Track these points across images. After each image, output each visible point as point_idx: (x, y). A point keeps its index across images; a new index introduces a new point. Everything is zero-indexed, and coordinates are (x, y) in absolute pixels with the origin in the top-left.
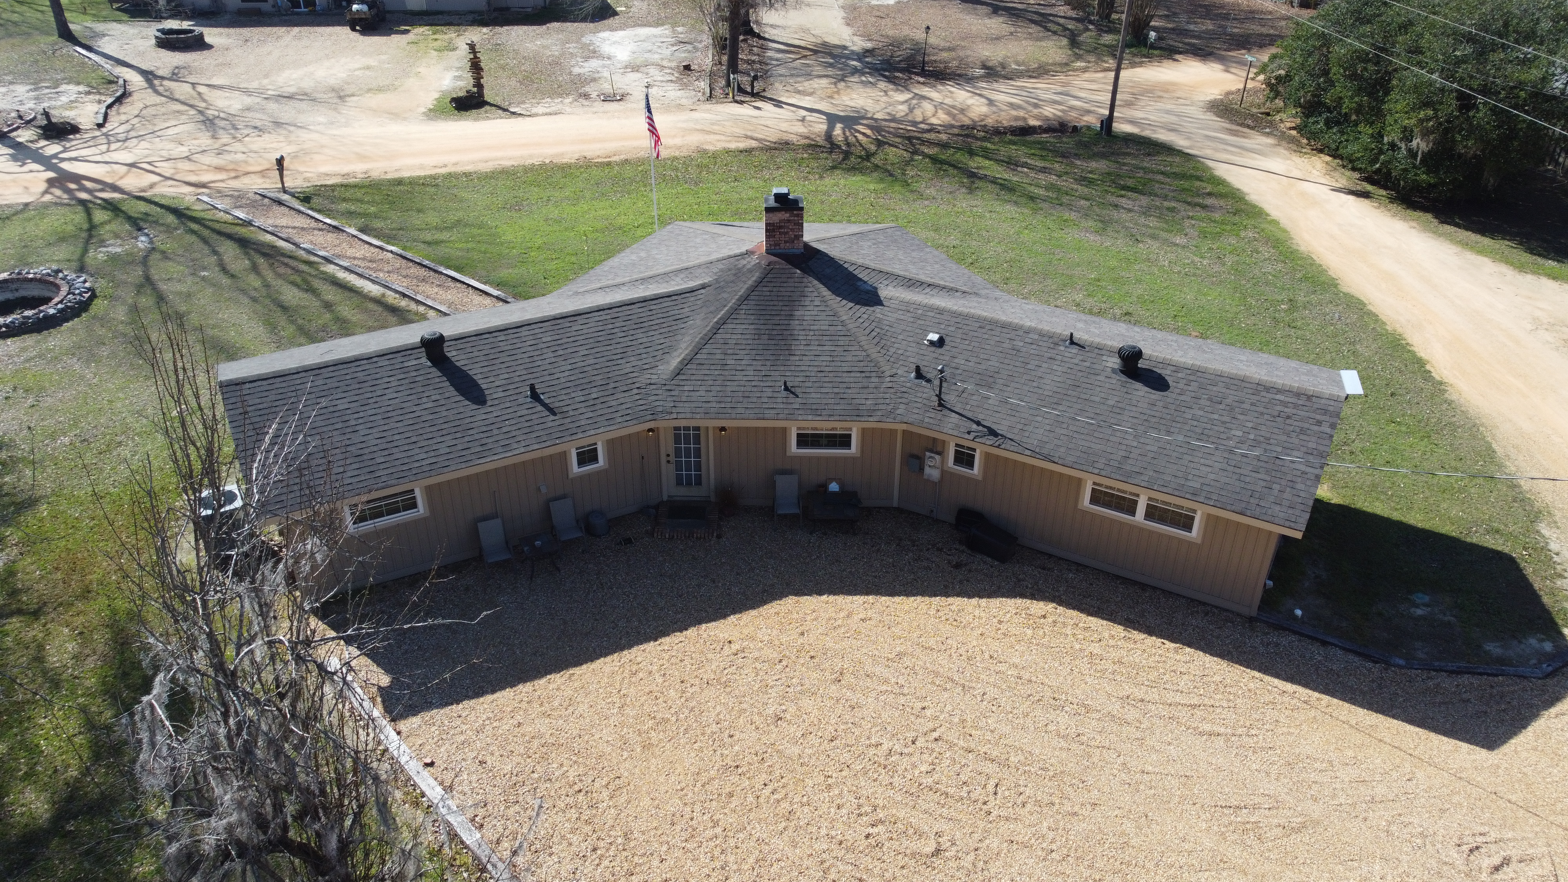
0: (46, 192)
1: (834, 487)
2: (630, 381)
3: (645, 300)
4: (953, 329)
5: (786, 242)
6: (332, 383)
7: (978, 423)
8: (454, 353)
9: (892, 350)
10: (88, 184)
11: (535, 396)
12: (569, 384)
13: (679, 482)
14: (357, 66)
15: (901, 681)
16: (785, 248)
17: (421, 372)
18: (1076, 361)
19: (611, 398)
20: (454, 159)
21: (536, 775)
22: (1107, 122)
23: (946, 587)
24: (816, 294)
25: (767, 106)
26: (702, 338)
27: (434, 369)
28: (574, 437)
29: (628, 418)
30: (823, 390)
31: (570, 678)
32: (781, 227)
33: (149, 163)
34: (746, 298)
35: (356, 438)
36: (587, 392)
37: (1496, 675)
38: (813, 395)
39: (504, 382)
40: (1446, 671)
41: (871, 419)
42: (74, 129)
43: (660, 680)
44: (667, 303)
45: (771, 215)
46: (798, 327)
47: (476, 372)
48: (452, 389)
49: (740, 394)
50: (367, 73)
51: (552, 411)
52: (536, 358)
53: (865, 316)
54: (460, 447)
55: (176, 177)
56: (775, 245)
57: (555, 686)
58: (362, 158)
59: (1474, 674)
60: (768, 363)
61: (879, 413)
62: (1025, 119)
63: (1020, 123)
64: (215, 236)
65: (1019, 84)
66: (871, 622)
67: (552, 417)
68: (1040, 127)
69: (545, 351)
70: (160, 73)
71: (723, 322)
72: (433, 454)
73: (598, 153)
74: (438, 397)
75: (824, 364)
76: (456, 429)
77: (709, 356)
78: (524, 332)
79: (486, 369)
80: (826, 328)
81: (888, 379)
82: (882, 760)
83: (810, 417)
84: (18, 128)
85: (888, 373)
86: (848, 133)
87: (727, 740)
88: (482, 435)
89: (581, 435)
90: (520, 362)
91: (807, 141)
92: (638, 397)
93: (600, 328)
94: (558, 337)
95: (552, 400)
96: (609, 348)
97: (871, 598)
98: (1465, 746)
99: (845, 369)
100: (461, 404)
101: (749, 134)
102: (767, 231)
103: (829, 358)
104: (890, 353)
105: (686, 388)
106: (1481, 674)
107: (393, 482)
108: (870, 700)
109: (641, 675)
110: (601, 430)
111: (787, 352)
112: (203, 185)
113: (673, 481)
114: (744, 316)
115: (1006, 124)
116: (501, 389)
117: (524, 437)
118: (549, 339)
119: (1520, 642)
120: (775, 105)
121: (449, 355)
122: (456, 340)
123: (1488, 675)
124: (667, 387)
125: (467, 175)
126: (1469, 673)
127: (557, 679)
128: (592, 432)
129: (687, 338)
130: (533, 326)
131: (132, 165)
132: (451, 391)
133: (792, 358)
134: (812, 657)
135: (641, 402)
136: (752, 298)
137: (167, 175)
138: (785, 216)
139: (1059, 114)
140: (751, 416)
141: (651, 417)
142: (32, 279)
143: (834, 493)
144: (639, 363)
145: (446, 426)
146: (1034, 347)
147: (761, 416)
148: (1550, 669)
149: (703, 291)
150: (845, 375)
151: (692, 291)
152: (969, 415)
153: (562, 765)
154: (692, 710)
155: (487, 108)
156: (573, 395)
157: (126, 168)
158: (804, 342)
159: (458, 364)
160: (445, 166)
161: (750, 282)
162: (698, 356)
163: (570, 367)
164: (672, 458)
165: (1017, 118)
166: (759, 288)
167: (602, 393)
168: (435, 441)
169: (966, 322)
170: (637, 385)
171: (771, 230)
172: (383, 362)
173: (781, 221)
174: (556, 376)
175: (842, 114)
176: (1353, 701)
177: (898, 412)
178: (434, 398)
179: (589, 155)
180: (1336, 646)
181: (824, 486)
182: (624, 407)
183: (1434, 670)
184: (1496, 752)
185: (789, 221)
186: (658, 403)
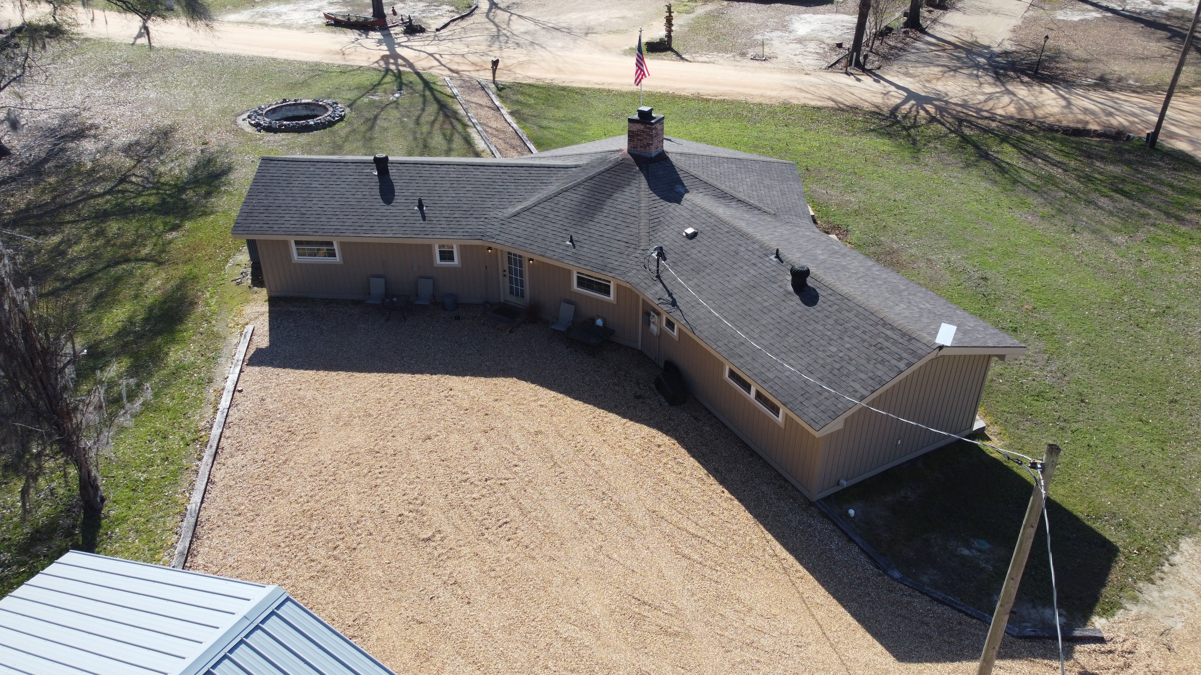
0: (377, 62)
1: (599, 322)
2: (484, 213)
3: (531, 166)
4: (708, 229)
5: (641, 147)
6: (318, 171)
7: (670, 295)
8: (394, 171)
9: (660, 234)
10: (400, 61)
11: (421, 206)
12: (446, 205)
13: (511, 292)
14: (618, 15)
15: (521, 447)
16: (640, 151)
17: (368, 177)
18: (768, 270)
19: (465, 220)
20: (611, 80)
21: (279, 416)
22: (1153, 138)
23: (616, 406)
24: (637, 185)
25: (867, 80)
26: (546, 197)
27: (377, 177)
28: (426, 237)
29: (466, 234)
30: (593, 248)
31: (349, 377)
32: (638, 135)
33: (440, 55)
34: (591, 178)
35: (309, 204)
36: (453, 212)
37: (974, 618)
38: (585, 250)
39: (410, 194)
40: (930, 597)
41: (609, 274)
42: (422, 30)
43: (391, 395)
44: (545, 171)
45: (632, 125)
46: (610, 204)
47: (398, 185)
48: (378, 191)
49: (541, 237)
50: (620, 21)
51: (424, 218)
52: (438, 185)
53: (661, 208)
54: (358, 224)
55: (447, 65)
56: (635, 148)
57: (337, 377)
58: (559, 70)
59: (954, 608)
60: (574, 222)
61: (617, 272)
62: (1087, 123)
63: (1080, 126)
64: (432, 100)
65: (1116, 95)
66: (545, 409)
67: (422, 222)
68: (1095, 131)
69: (447, 182)
70: (501, 5)
71: (566, 190)
72: (341, 224)
73: (710, 92)
74: (367, 193)
75: (607, 231)
76: (363, 214)
77: (542, 210)
78: (443, 168)
79: (405, 184)
80: (626, 208)
81: (639, 252)
82: (456, 482)
83: (572, 263)
84: (397, 25)
85: (642, 248)
86: (914, 109)
87: (389, 437)
88: (375, 221)
89: (430, 236)
90: (427, 185)
91: (873, 109)
92: (482, 223)
93: (491, 177)
94: (460, 176)
95: (429, 212)
96: (486, 190)
97: (560, 396)
98: (879, 647)
99: (617, 238)
100: (377, 201)
101: (834, 97)
102: (629, 136)
103: (613, 229)
104: (656, 236)
105: (513, 225)
106: (960, 611)
107: (311, 233)
108: (492, 449)
109: (385, 389)
110: (444, 237)
111: (590, 218)
112: (457, 72)
113: (508, 290)
114: (581, 189)
115: (1065, 123)
116: (405, 198)
117: (397, 228)
118: (455, 176)
119: (1034, 607)
120: (875, 80)
121: (390, 171)
122: (400, 163)
123: (967, 614)
124: (503, 222)
125: (609, 91)
126: (950, 606)
127: (343, 374)
128: (438, 237)
129: (540, 195)
130: (450, 166)
131: (431, 55)
132: (377, 191)
133: (590, 223)
134: (487, 414)
135: (480, 227)
136: (596, 179)
137: (443, 63)
138: (641, 127)
139: (1126, 123)
140: (538, 252)
141: (480, 237)
142: (321, 106)
143: (598, 327)
144: (498, 203)
145: (360, 210)
146: (750, 253)
147: (543, 254)
148: (1033, 634)
149: (574, 169)
150: (615, 242)
151: (567, 167)
152: (670, 288)
153: (296, 416)
154: (389, 416)
155: (669, 52)
156: (443, 212)
157: (427, 55)
158: (605, 215)
159: (391, 177)
160: (603, 84)
161: (602, 169)
162: (535, 208)
163: (454, 195)
164: (507, 273)
165: (1079, 121)
166: (605, 174)
167: (462, 216)
168: (348, 217)
169: (721, 226)
170: (486, 216)
171: (632, 136)
172: (353, 166)
173: (639, 130)
174: (442, 198)
175: (923, 94)
176: (824, 583)
177: (629, 274)
178: (364, 193)
179: (702, 92)
180: (857, 545)
181: (593, 320)
182: (469, 227)
183: (920, 592)
184: (901, 664)
185: (643, 131)
186: (490, 230)
